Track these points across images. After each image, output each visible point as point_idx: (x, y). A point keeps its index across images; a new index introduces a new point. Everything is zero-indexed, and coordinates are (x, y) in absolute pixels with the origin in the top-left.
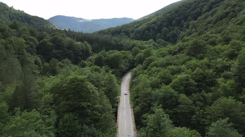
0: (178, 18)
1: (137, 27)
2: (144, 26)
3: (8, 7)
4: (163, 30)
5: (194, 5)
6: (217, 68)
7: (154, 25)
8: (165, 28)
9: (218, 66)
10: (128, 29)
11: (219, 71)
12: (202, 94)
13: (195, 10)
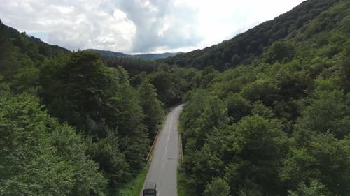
0: (254, 41)
1: (197, 56)
2: (207, 54)
3: (19, 33)
4: (233, 58)
5: (276, 25)
6: (311, 70)
7: (220, 52)
8: (236, 56)
9: (313, 67)
10: (184, 59)
11: (315, 74)
12: (289, 102)
13: (277, 30)
